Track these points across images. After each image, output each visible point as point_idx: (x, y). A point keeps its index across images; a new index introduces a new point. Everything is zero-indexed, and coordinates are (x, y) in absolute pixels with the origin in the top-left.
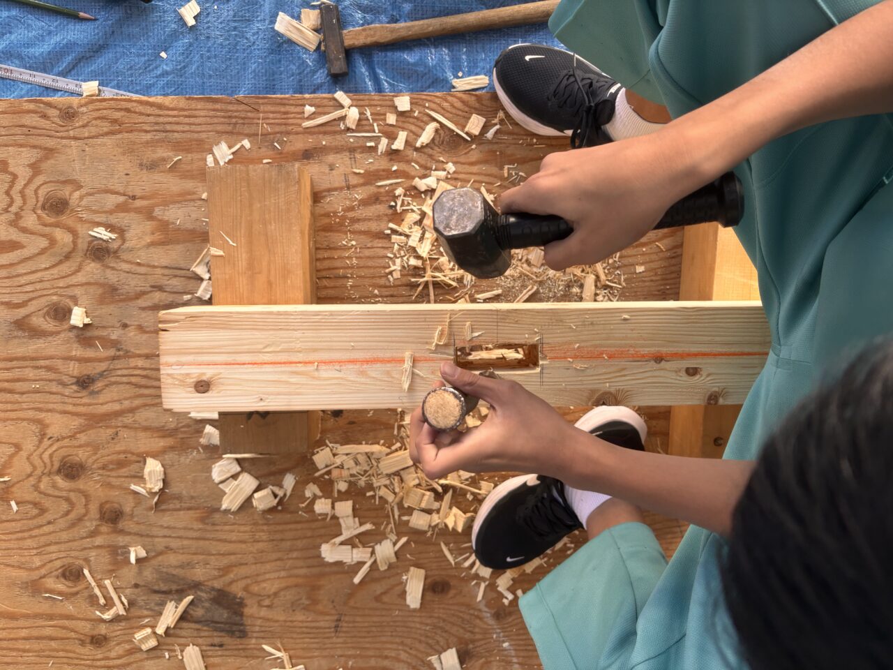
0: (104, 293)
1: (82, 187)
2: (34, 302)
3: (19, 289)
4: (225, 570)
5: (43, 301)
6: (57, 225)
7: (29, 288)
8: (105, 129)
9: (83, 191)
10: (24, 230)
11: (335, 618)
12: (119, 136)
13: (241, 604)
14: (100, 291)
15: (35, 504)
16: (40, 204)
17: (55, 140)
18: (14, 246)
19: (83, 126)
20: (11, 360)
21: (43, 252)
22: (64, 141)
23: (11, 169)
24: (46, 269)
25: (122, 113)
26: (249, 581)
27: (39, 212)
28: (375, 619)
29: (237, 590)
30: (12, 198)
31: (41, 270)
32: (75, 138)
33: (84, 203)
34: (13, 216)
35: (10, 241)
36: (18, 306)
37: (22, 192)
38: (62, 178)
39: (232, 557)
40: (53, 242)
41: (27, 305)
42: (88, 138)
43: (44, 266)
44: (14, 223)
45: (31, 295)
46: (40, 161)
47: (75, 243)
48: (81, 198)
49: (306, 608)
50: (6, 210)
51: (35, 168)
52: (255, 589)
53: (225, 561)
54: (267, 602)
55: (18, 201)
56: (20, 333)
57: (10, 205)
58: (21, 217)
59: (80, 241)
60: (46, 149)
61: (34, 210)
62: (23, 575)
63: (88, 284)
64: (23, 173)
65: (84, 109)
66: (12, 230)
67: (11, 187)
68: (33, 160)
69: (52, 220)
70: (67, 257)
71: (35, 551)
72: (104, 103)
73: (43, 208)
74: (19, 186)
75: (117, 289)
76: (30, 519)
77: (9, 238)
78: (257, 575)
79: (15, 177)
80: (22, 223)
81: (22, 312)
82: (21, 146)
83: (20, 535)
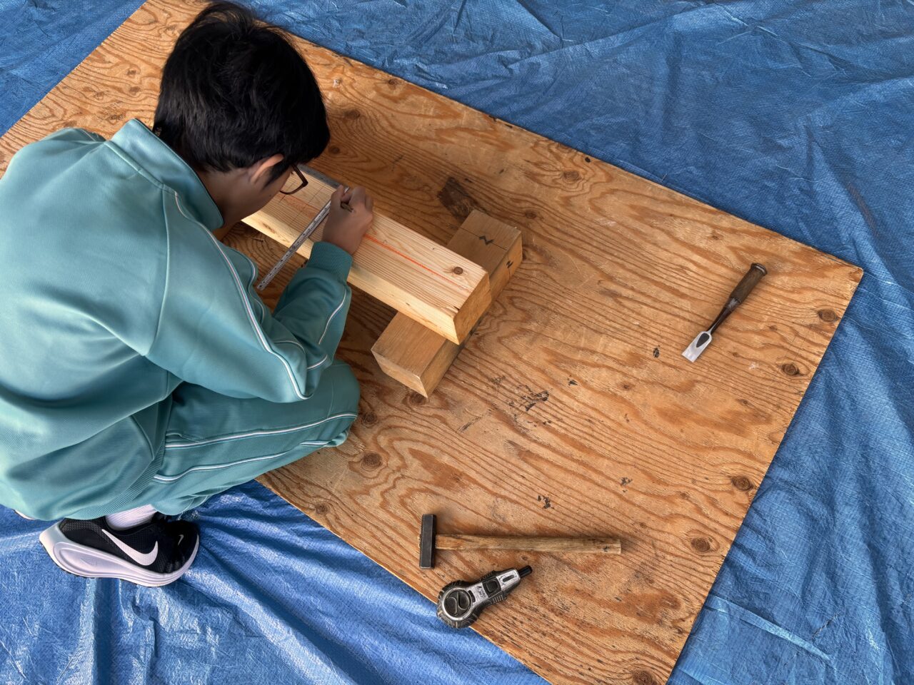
0: (385, 395)
1: (349, 462)
2: (428, 414)
3: (431, 426)
4: (435, 215)
5: (423, 411)
6: (382, 450)
7: (425, 424)
8: (309, 487)
9: (350, 459)
10: (402, 458)
11: (397, 163)
12: (305, 478)
13: (440, 194)
14: (387, 398)
15: (513, 304)
16: (380, 468)
17: (342, 500)
18: (415, 453)
19: (319, 497)
20: (466, 390)
21: (401, 439)
22: (338, 495)
23: (381, 499)
24: (406, 428)
25: (292, 490)
26: (427, 203)
27: (384, 463)
28: (378, 152)
29: (437, 202)
30: (394, 482)
31: (410, 429)
32: (330, 493)
33: (356, 452)
34: (402, 470)
35: (414, 457)
36: (439, 417)
37: (386, 482)
38: (356, 474)
39: (427, 219)
40: (391, 441)
41: (434, 414)
42: (322, 488)
43: (407, 431)
44: (405, 466)
45: (427, 419)
46: (361, 493)
47: (379, 433)
48: (355, 456)
49: (409, 175)
50: (403, 477)
51: (366, 491)
52: (427, 197)
53: (432, 219)
54: (426, 188)
55: (392, 477)
56: (450, 401)
57: (399, 478)
58: (397, 467)
59: (375, 432)
60: (351, 498)
61: (387, 466)
62: (548, 271)
63: (389, 405)
64: (376, 493)
65: (311, 506)
66: (408, 462)
67: (390, 489)
68: (364, 496)
69: (381, 454)
70: (390, 427)
71: (532, 279)
72: (297, 502)
73: (380, 464)
74: (386, 486)
75: (376, 393)
76: (521, 298)
77: (414, 459)
78: (421, 204)
79: (382, 494)
80: (399, 463)
81: (440, 413)
82: (364, 509)
83: (535, 293)
